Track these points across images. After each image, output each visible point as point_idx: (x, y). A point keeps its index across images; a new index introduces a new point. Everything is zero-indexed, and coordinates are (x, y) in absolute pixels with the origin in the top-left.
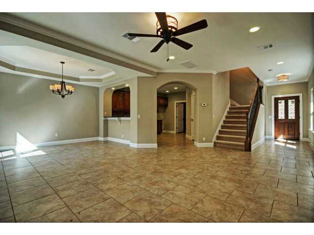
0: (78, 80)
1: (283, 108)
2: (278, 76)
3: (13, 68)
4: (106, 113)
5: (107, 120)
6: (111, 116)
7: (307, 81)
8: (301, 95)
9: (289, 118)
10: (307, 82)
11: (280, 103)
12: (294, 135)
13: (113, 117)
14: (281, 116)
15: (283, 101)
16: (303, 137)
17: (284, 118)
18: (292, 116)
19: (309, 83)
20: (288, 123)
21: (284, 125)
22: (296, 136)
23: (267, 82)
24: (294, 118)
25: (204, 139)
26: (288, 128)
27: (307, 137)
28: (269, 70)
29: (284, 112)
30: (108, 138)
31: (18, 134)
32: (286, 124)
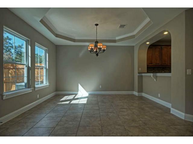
0: (115, 41)
3: (74, 40)
4: (140, 69)
5: (142, 76)
6: (146, 72)
13: (148, 72)
30: (143, 93)
31: (79, 85)
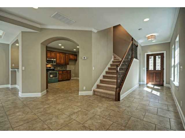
1: (153, 61)
2: (147, 36)
4: (13, 65)
7: (169, 41)
8: (165, 52)
9: (157, 69)
10: (170, 43)
11: (151, 58)
12: (160, 82)
14: (151, 68)
15: (153, 57)
16: (166, 84)
17: (153, 69)
18: (158, 68)
19: (171, 43)
20: (156, 73)
21: (153, 74)
22: (161, 83)
23: (140, 42)
24: (160, 69)
25: (84, 88)
26: (156, 77)
27: (169, 84)
28: (139, 29)
29: (153, 65)
30: (16, 85)
32: (154, 74)
